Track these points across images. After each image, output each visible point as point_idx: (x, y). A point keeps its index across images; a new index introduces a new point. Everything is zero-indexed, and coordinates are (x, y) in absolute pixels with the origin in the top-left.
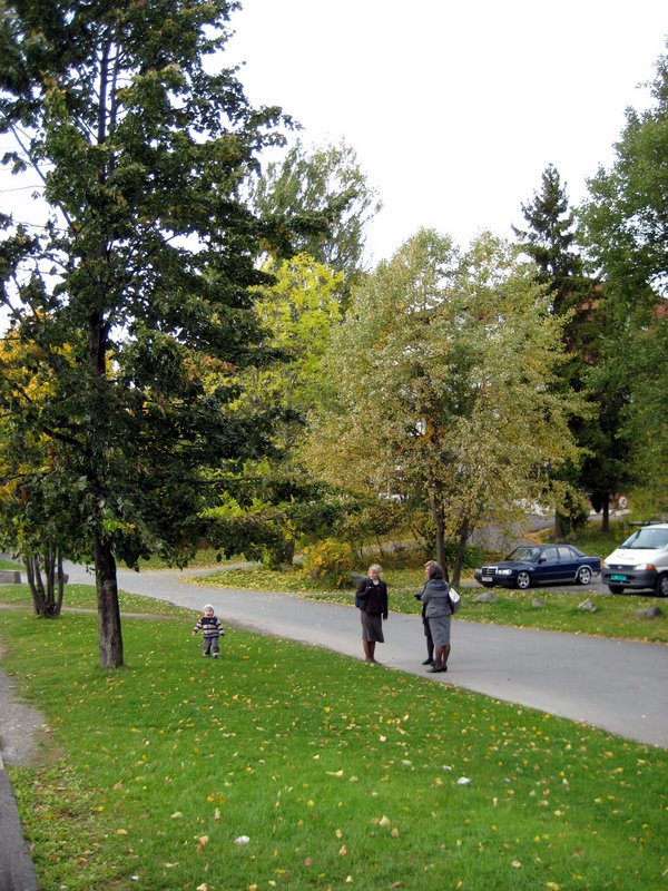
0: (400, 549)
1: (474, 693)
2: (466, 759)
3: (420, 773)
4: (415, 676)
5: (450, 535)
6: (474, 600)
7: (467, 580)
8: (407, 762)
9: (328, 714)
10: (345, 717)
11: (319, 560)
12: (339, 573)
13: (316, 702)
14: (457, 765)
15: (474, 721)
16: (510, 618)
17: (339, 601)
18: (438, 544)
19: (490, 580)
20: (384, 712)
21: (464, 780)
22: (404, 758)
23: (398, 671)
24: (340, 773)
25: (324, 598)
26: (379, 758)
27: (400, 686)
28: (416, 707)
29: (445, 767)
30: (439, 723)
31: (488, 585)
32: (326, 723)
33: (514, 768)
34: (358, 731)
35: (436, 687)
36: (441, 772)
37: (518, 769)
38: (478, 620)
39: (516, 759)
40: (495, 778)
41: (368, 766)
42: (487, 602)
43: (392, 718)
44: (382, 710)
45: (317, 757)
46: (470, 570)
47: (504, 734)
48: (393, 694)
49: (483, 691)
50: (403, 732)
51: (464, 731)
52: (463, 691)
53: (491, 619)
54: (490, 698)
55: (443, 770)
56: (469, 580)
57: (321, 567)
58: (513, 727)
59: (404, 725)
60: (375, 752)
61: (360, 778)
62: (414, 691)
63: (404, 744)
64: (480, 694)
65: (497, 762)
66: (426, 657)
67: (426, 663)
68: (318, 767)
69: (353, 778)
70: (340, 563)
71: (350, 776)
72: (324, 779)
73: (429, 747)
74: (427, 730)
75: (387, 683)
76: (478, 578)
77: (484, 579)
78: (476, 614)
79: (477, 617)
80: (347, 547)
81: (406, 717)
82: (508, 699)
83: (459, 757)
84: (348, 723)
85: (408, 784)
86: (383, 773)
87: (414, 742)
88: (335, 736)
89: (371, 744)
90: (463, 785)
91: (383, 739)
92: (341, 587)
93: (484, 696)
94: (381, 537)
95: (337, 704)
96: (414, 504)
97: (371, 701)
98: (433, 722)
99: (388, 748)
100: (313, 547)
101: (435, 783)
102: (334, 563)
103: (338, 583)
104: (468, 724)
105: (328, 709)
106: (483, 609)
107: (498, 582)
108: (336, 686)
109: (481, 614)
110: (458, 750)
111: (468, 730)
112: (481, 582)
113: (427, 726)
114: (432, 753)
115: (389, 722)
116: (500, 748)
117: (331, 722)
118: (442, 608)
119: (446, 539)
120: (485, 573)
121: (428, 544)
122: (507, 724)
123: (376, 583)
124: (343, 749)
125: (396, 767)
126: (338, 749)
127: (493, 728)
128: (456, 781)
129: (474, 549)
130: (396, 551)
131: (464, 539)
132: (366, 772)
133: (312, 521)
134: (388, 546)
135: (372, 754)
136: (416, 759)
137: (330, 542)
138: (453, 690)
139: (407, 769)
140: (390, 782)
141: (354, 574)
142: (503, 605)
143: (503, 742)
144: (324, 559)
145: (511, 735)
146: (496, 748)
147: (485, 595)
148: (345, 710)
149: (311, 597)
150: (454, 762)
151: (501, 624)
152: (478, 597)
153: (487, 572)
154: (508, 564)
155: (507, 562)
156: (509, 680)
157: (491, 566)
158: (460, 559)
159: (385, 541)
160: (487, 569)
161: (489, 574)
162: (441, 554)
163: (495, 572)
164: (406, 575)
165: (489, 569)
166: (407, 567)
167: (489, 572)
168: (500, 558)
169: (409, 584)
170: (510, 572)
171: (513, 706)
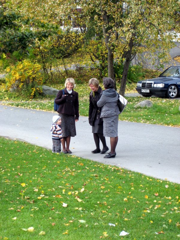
0: (80, 69)
1: (134, 173)
2: (126, 219)
3: (92, 228)
4: (90, 161)
5: (118, 58)
6: (135, 106)
7: (131, 92)
8: (82, 221)
9: (24, 188)
10: (37, 190)
11: (17, 76)
12: (33, 87)
13: (15, 180)
14: (120, 223)
15: (133, 192)
16: (162, 119)
17: (34, 108)
18: (109, 65)
19: (148, 91)
20: (66, 186)
21: (123, 233)
22: (81, 218)
23: (77, 157)
24: (31, 229)
25: (22, 105)
26: (61, 218)
27: (78, 168)
28: (90, 182)
29: (110, 224)
30: (107, 193)
31: (146, 95)
32: (23, 194)
33: (162, 225)
34: (46, 200)
35: (106, 168)
36: (107, 228)
37: (164, 226)
38: (138, 121)
39: (163, 218)
40: (148, 232)
41: (53, 224)
42: (146, 108)
43: (72, 191)
44: (64, 185)
45: (15, 218)
46: (133, 84)
47: (155, 201)
48: (73, 174)
49: (140, 171)
50: (80, 200)
51: (125, 199)
52: (126, 172)
53: (148, 120)
54: (145, 177)
55: (109, 226)
56: (132, 92)
57: (19, 80)
58: (161, 197)
59: (80, 195)
60: (59, 214)
61: (47, 233)
62: (89, 171)
63: (80, 209)
64: (138, 173)
65: (150, 220)
68: (16, 226)
69: (42, 233)
70: (34, 79)
71: (39, 231)
72: (19, 233)
73: (99, 211)
74: (98, 198)
75: (69, 165)
76: (139, 90)
77: (143, 91)
78: (137, 117)
79: (137, 119)
80: (38, 66)
81: (82, 190)
82: (159, 177)
83: (121, 217)
84: (39, 194)
85: (82, 236)
86: (64, 229)
87: (86, 208)
88: (29, 203)
89: (56, 209)
90: (123, 237)
91: (65, 205)
92: (34, 97)
93: (141, 175)
94: (66, 60)
95: (31, 181)
96: (90, 34)
97: (56, 179)
98: (102, 193)
99: (68, 211)
100: (13, 67)
101: (103, 235)
102: (28, 77)
103: (32, 94)
104: (128, 194)
105: (23, 185)
106: (142, 112)
107: (153, 93)
108: (31, 168)
109: (140, 116)
110: (121, 212)
111: (129, 199)
112: (141, 93)
113: (98, 195)
114: (101, 215)
115: (70, 193)
116: (152, 211)
117: (26, 194)
118: (114, 110)
119: (115, 61)
120: (144, 86)
121: (101, 65)
122: (157, 194)
123: (70, 92)
124: (35, 212)
125: (74, 225)
126: (31, 212)
127: (147, 197)
128: (118, 234)
129: (136, 69)
130: (77, 70)
131: (128, 61)
132: (52, 228)
134: (72, 67)
135: (56, 215)
136: (89, 219)
137: (26, 63)
138: (118, 170)
139: (82, 226)
140: (69, 235)
141: (45, 87)
142: (157, 109)
143: (154, 207)
144: (21, 75)
145: (160, 202)
146: (149, 211)
147: (144, 102)
148: (37, 185)
149: (12, 104)
150: (118, 221)
151: (155, 123)
152: (138, 104)
153: (145, 85)
154: (162, 79)
155: (161, 78)
156: (160, 163)
157: (149, 81)
158: (125, 76)
159: (69, 63)
160: (145, 83)
161: (147, 87)
162: (111, 72)
163: (151, 85)
164: (84, 88)
165: (147, 83)
166: (85, 82)
167: (147, 85)
168: (156, 75)
169: (86, 94)
170: (163, 85)
171: (162, 182)
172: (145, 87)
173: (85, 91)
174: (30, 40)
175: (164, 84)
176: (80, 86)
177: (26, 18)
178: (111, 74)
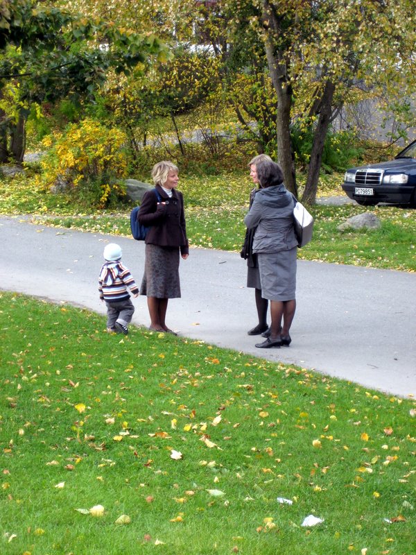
0: (211, 141)
1: (336, 381)
2: (317, 488)
3: (239, 509)
4: (235, 354)
5: (301, 116)
6: (340, 227)
7: (329, 194)
8: (216, 493)
9: (81, 415)
10: (112, 420)
11: (70, 158)
12: (105, 181)
13: (62, 397)
14: (303, 497)
15: (333, 426)
16: (403, 258)
17: (105, 230)
18: (279, 131)
19: (370, 192)
20: (179, 412)
21: (311, 521)
22: (213, 486)
23: (206, 345)
24: (98, 510)
25: (79, 224)
26: (167, 485)
27: (207, 369)
28: (236, 402)
29: (281, 500)
30: (273, 429)
31: (366, 202)
32: (79, 430)
33: (400, 503)
34: (134, 443)
35: (271, 371)
36: (274, 508)
37: (406, 503)
38: (345, 261)
39: (403, 486)
40: (367, 519)
41: (148, 498)
42: (364, 231)
43: (194, 421)
44: (174, 409)
45: (61, 485)
46: (336, 175)
47: (385, 447)
48: (196, 383)
49: (350, 378)
50: (210, 444)
51: (316, 442)
52: (317, 378)
53: (369, 258)
54: (363, 390)
55: (277, 504)
56: (333, 193)
57: (74, 170)
58: (399, 437)
59: (212, 433)
60: (162, 476)
61: (134, 518)
62: (232, 377)
63: (212, 464)
64: (345, 382)
65: (371, 490)
66: (255, 322)
67: (255, 332)
68: (63, 502)
69: (122, 518)
70: (106, 163)
71: (116, 516)
72: (71, 520)
73: (255, 468)
74: (252, 440)
75: (185, 364)
76: (349, 189)
77: (360, 191)
78: (344, 251)
79: (344, 256)
80: (118, 134)
81: (217, 420)
82: (394, 392)
83: (306, 484)
84: (117, 429)
85: (216, 527)
86: (174, 509)
87: (226, 462)
88: (93, 450)
89: (156, 464)
90: (310, 529)
91: (176, 455)
92: (108, 205)
93: (353, 386)
94: (179, 119)
95: (98, 400)
96: (236, 59)
97: (157, 394)
98: (262, 428)
99: (184, 470)
100: (58, 136)
101: (263, 525)
102: (95, 161)
103: (104, 199)
104: (323, 431)
105: (81, 408)
106: (356, 241)
107: (383, 196)
108: (98, 370)
109: (352, 249)
110: (306, 472)
111: (324, 441)
112: (353, 196)
113: (252, 433)
114: (259, 477)
115: (187, 428)
116: (377, 469)
117: (87, 429)
118: (281, 236)
119: (293, 121)
120: (360, 180)
121: (261, 131)
122: (391, 431)
124: (108, 471)
125: (197, 500)
126: (98, 472)
127: (366, 438)
128: (299, 521)
129: (342, 140)
130: (206, 143)
131: (325, 122)
132: (145, 508)
133: (50, 82)
134: (193, 136)
135: (156, 479)
136: (232, 488)
137: (89, 126)
138: (300, 376)
139: (216, 503)
140: (185, 523)
141: (132, 182)
142: (390, 235)
143: (382, 459)
144: (78, 156)
145: (396, 448)
146: (370, 470)
147: (360, 217)
148: (113, 409)
149: (56, 223)
150: (298, 491)
151: (385, 267)
152: (347, 223)
153: (364, 178)
154: (402, 165)
155: (401, 161)
156: (396, 359)
157: (372, 168)
158: (318, 156)
159: (187, 126)
160: (364, 174)
161: (367, 182)
162: (285, 147)
163: (378, 178)
164: (222, 185)
165: (369, 174)
166: (225, 172)
167: (368, 178)
168: (389, 155)
169: (227, 200)
170: (404, 178)
171: (402, 403)
172: (363, 182)
173: (226, 191)
174: (95, 71)
175: (406, 176)
176: (213, 180)
177: (83, 22)
178: (285, 152)
